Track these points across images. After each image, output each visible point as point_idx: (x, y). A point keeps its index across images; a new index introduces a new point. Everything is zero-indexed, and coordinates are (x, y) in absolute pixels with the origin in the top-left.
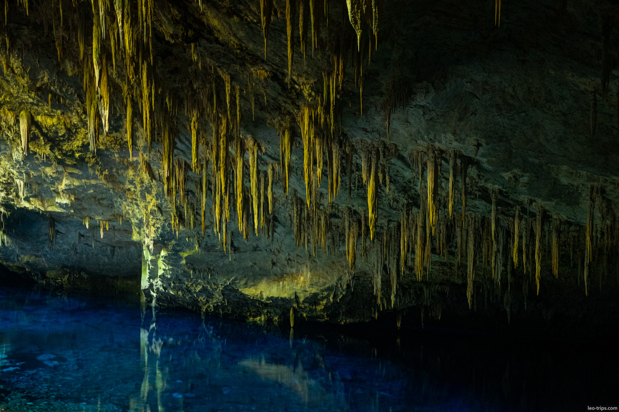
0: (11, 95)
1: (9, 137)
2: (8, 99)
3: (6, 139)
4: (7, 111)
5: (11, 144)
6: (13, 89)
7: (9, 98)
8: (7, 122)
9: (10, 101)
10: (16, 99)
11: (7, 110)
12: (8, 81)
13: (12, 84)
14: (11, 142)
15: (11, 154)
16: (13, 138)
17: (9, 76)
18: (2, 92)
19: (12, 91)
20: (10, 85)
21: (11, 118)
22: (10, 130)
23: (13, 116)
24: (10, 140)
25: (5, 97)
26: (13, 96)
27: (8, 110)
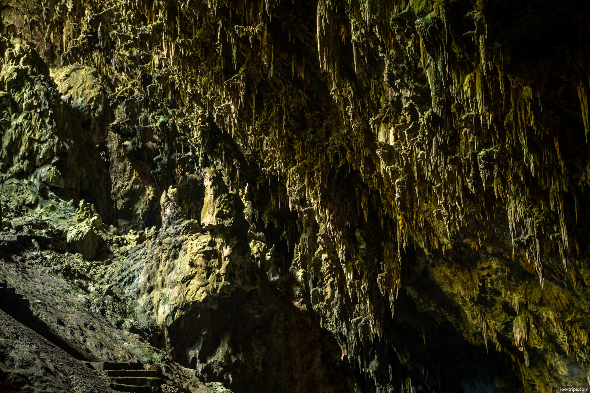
0: (582, 311)
1: (582, 359)
2: (578, 316)
3: (579, 361)
4: (578, 330)
5: (585, 367)
6: (584, 305)
7: (580, 315)
8: (579, 342)
9: (582, 318)
10: (587, 315)
11: (578, 328)
12: (578, 297)
13: (582, 300)
14: (584, 365)
15: (586, 379)
16: (586, 359)
17: (578, 291)
18: (572, 309)
19: (582, 306)
20: (580, 301)
21: (584, 337)
22: (584, 352)
23: (586, 335)
24: (584, 362)
25: (576, 314)
26: (584, 312)
27: (580, 328)
